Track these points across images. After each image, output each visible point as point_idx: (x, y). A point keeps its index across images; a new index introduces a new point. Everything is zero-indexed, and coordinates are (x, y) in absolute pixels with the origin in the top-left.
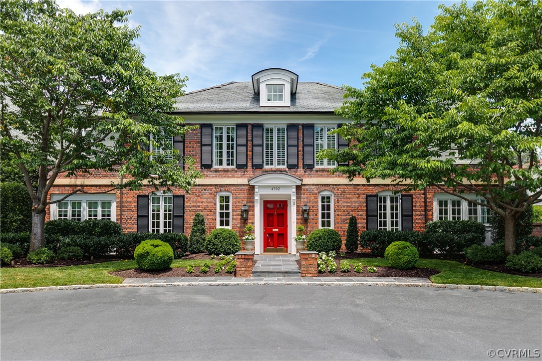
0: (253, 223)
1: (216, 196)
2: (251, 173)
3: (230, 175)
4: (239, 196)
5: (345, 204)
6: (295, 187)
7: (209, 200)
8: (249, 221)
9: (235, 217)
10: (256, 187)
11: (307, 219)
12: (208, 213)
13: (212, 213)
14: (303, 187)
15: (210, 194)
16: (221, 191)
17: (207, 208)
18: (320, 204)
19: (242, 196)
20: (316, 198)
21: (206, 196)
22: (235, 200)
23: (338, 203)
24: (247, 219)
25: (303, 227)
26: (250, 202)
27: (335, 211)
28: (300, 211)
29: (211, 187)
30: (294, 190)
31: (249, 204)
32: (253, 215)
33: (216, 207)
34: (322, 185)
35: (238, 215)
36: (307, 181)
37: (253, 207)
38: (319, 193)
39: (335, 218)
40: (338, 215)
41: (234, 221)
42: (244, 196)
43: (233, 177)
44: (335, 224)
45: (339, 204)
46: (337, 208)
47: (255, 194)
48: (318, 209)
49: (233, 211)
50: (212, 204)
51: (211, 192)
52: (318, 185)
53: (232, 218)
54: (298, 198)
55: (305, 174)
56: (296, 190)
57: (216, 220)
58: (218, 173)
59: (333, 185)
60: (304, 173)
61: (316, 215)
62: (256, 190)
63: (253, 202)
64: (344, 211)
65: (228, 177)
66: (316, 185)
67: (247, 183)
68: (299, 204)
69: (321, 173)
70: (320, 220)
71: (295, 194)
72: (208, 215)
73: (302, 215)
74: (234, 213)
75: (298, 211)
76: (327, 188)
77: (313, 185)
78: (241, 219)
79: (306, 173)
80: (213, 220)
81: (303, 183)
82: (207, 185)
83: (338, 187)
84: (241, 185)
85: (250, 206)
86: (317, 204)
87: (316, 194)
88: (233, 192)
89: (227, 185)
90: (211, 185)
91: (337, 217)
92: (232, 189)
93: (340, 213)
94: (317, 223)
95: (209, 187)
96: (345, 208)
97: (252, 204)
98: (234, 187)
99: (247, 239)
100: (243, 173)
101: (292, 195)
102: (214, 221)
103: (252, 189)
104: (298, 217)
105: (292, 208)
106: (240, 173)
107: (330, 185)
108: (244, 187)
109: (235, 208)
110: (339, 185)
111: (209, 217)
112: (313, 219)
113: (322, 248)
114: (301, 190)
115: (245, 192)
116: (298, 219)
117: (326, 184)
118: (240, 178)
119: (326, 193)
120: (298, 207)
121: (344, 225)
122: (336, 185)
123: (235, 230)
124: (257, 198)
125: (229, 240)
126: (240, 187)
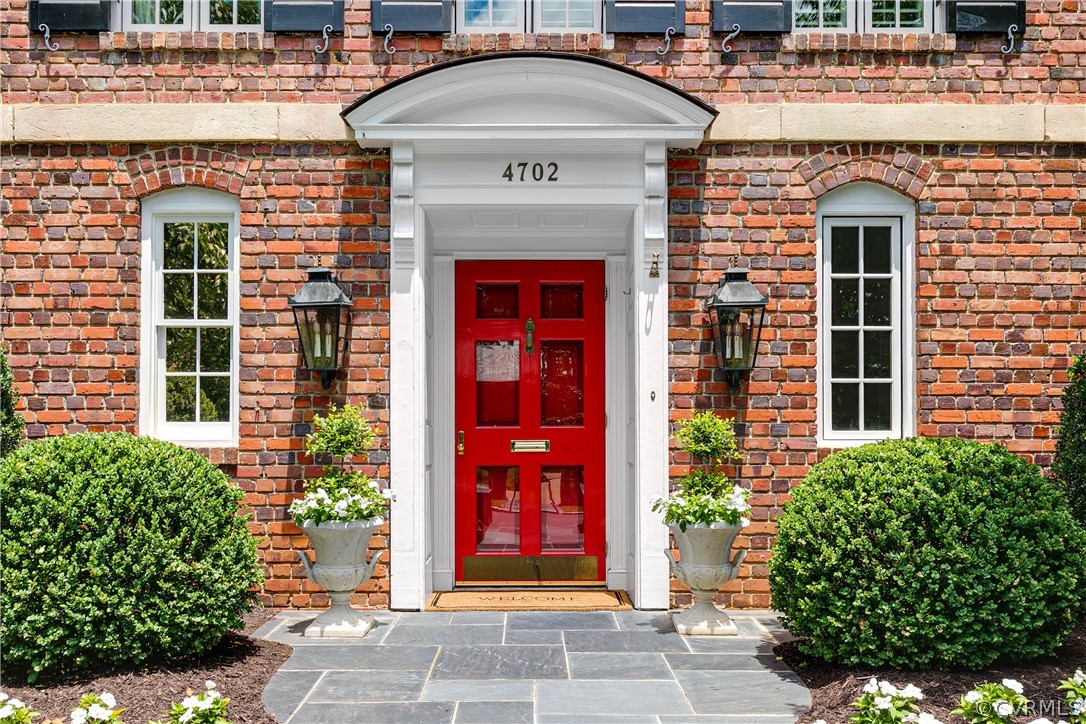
0: (378, 401)
1: (135, 220)
2: (372, 69)
3: (229, 83)
4: (285, 218)
5: (995, 276)
6: (661, 155)
7: (87, 246)
8: (353, 386)
9: (259, 359)
10: (397, 155)
11: (744, 375)
12: (80, 333)
13: (108, 331)
14: (713, 163)
15: (98, 206)
16: (166, 187)
17: (79, 302)
18: (824, 275)
19: (306, 218)
20: (798, 233)
21: (67, 219)
22: (259, 247)
23: (949, 267)
24: (342, 375)
25: (721, 428)
26: (360, 260)
27: (924, 322)
28: (696, 320)
29: (102, 163)
30: (658, 177)
31: (351, 275)
32: (382, 347)
33: (135, 296)
34: (842, 147)
35: (282, 345)
36: (741, 119)
37: (382, 290)
38: (819, 199)
39: (921, 368)
40: (948, 347)
41: (257, 386)
42: (320, 218)
43: (252, 93)
44: (924, 408)
45: (950, 276)
46: (939, 303)
47: (394, 202)
48: (811, 310)
49: (249, 318)
50: (106, 274)
51: (98, 192)
52: (815, 146)
53: (243, 366)
54: (683, 232)
55: (723, 78)
56: (670, 177)
57: (132, 376)
58: (147, 70)
59: (913, 147)
60: (720, 69)
61: (799, 346)
62: (401, 177)
63: (382, 262)
64: (986, 324)
65: (215, 94)
66: (798, 148)
67: (342, 135)
68: (685, 277)
69: (833, 70)
70: (825, 381)
71: (662, 203)
72: (78, 347)
73: (704, 349)
74: (257, 332)
75: (679, 317)
76: (876, 170)
77: (780, 147)
78: (302, 374)
79: (738, 70)
80: (113, 378)
81: (714, 136)
82: (78, 149)
83: (950, 162)
84: (303, 148)
85: (358, 289)
86: (805, 276)
87: (796, 206)
88: (246, 191)
89: (210, 144)
90: (100, 148)
91: (939, 360)
92: (243, 171)
93: (957, 334)
94: (803, 400)
95: (88, 163)
96: (993, 304)
97: (371, 275)
98: (256, 164)
99: (319, 516)
100: (313, 69)
101: (639, 216)
102: (122, 388)
103: (373, 172)
104: (682, 361)
105: (642, 299)
106: (292, 69)
107: (891, 147)
108: (322, 163)
109: (259, 302)
110: (952, 148)
111: (88, 359)
112: (778, 376)
113: (950, 613)
114: (700, 178)
115: (328, 191)
116: (676, 373)
117: (866, 144)
118: (292, 99)
119: (862, 207)
120: (680, 291)
121: (987, 415)
122: (931, 148)
123: (264, 444)
124: (404, 229)
125: (121, 541)
126: (294, 162)
